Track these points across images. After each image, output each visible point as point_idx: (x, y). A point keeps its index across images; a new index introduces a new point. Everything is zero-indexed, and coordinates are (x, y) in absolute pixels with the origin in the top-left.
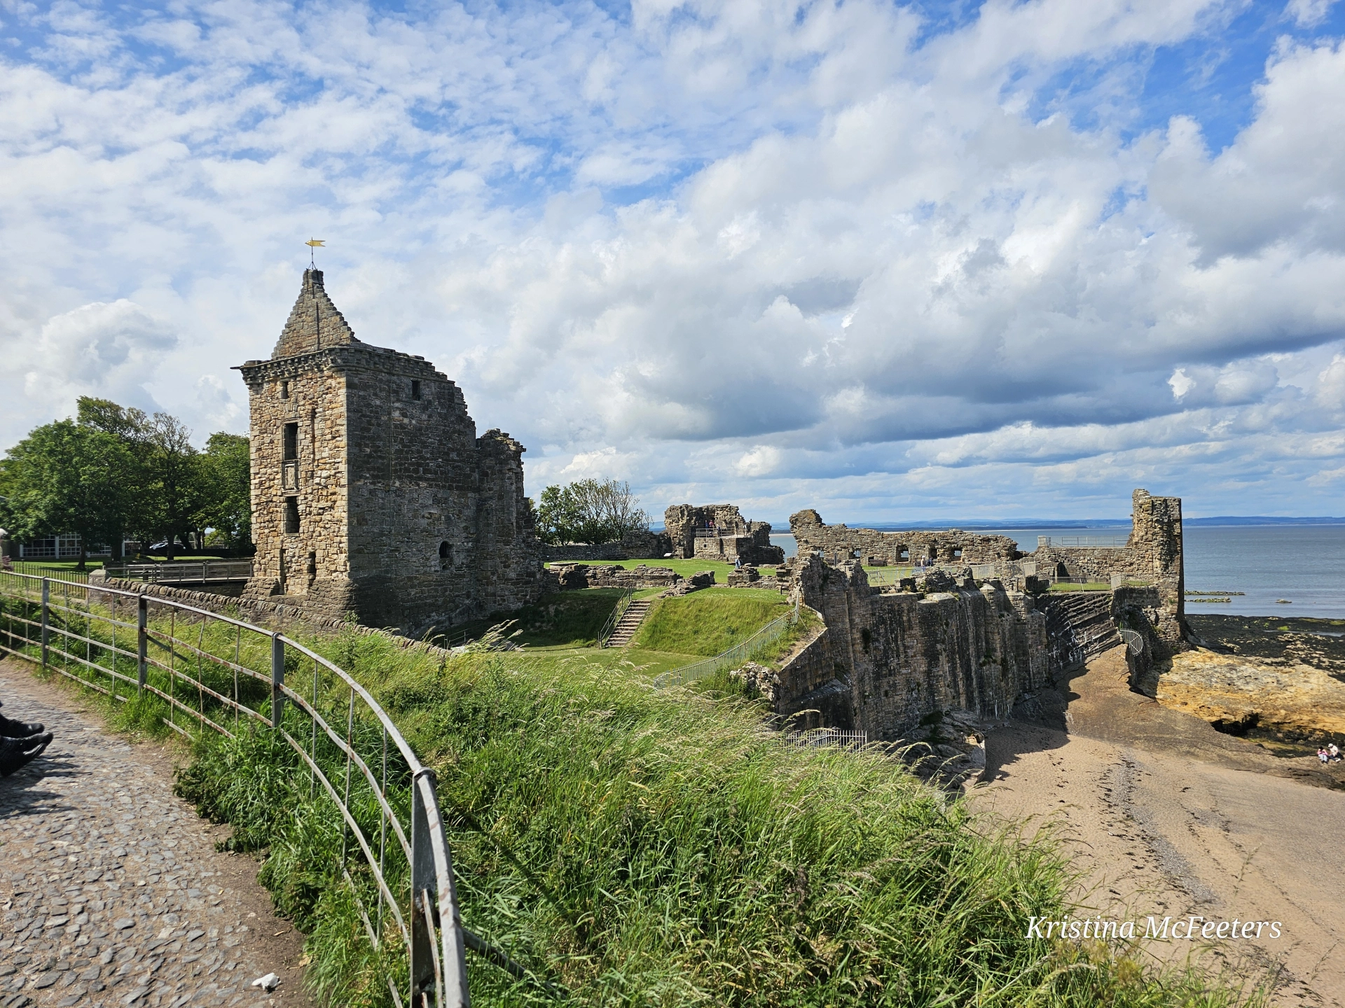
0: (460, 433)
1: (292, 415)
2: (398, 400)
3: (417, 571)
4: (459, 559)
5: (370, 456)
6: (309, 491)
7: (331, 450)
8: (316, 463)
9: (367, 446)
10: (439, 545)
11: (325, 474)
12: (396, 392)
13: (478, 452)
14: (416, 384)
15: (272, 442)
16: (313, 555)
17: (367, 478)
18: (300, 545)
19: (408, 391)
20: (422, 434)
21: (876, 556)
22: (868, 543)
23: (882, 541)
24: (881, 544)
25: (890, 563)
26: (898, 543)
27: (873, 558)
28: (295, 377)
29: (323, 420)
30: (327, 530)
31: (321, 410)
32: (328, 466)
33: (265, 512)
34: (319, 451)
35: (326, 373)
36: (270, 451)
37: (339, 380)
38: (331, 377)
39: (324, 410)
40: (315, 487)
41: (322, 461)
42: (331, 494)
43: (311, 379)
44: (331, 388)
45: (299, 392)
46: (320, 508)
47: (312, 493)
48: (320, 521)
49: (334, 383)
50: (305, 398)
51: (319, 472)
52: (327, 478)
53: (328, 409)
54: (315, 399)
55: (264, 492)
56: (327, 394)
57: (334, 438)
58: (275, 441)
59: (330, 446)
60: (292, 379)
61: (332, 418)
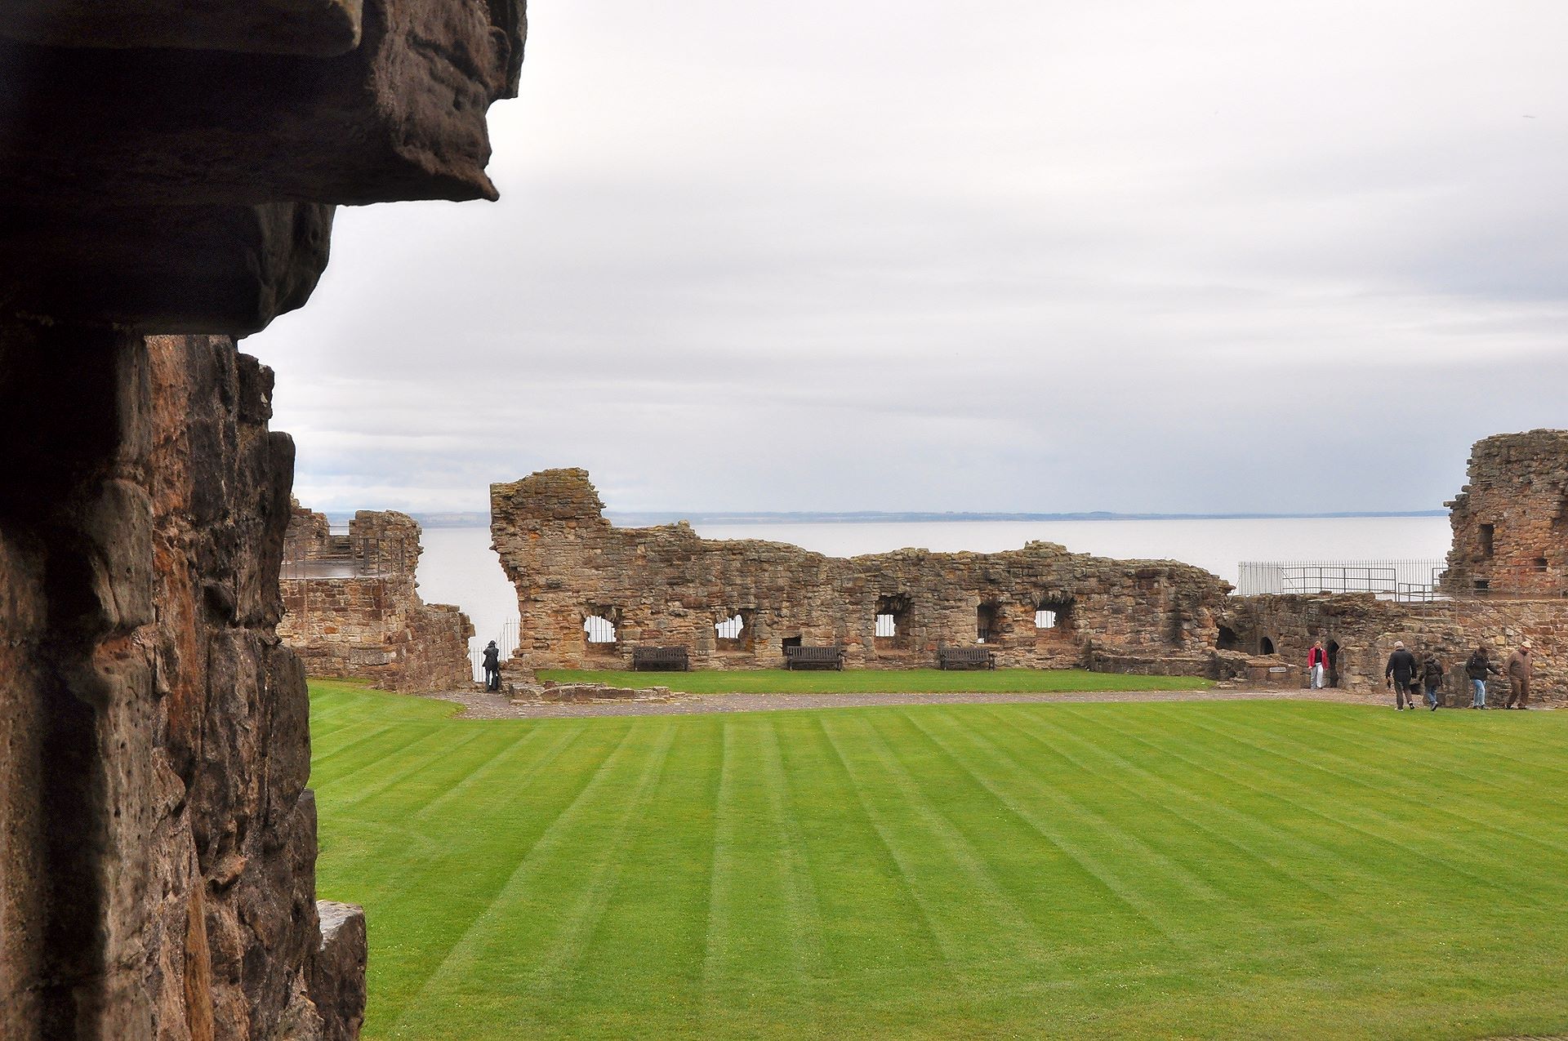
21: (809, 633)
22: (781, 589)
23: (828, 582)
24: (826, 593)
25: (855, 656)
26: (882, 589)
27: (797, 641)
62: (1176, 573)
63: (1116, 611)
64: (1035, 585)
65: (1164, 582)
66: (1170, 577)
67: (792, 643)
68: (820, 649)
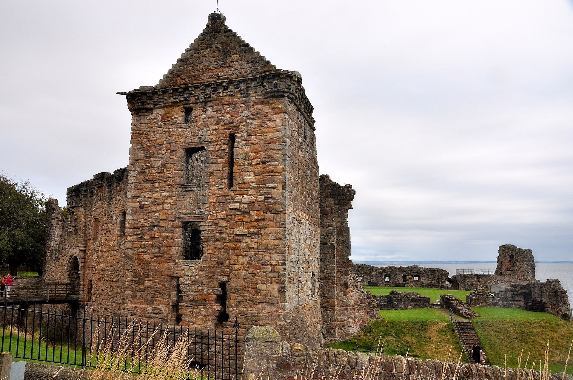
0: (315, 174)
1: (196, 139)
3: (306, 300)
4: (316, 288)
7: (258, 174)
8: (233, 188)
11: (246, 199)
15: (163, 165)
16: (224, 284)
17: (292, 206)
18: (203, 273)
21: (372, 280)
22: (367, 273)
23: (376, 271)
24: (375, 273)
25: (380, 284)
26: (385, 273)
27: (370, 281)
28: (205, 102)
29: (247, 144)
30: (248, 258)
31: (245, 134)
32: (252, 192)
33: (147, 237)
34: (240, 175)
35: (253, 99)
36: (159, 175)
37: (274, 106)
38: (262, 103)
39: (249, 135)
40: (229, 213)
41: (243, 186)
42: (257, 220)
43: (229, 105)
44: (260, 114)
45: (209, 118)
46: (238, 235)
47: (224, 219)
48: (237, 248)
49: (266, 109)
50: (218, 123)
51: (238, 198)
52: (251, 204)
53: (255, 133)
54: (234, 124)
55: (145, 217)
56: (254, 119)
57: (263, 162)
58: (169, 166)
59: (257, 170)
60: (200, 105)
61: (262, 143)
62: (439, 270)
63: (428, 277)
64: (413, 272)
65: (436, 272)
66: (438, 271)
67: (369, 282)
68: (374, 283)
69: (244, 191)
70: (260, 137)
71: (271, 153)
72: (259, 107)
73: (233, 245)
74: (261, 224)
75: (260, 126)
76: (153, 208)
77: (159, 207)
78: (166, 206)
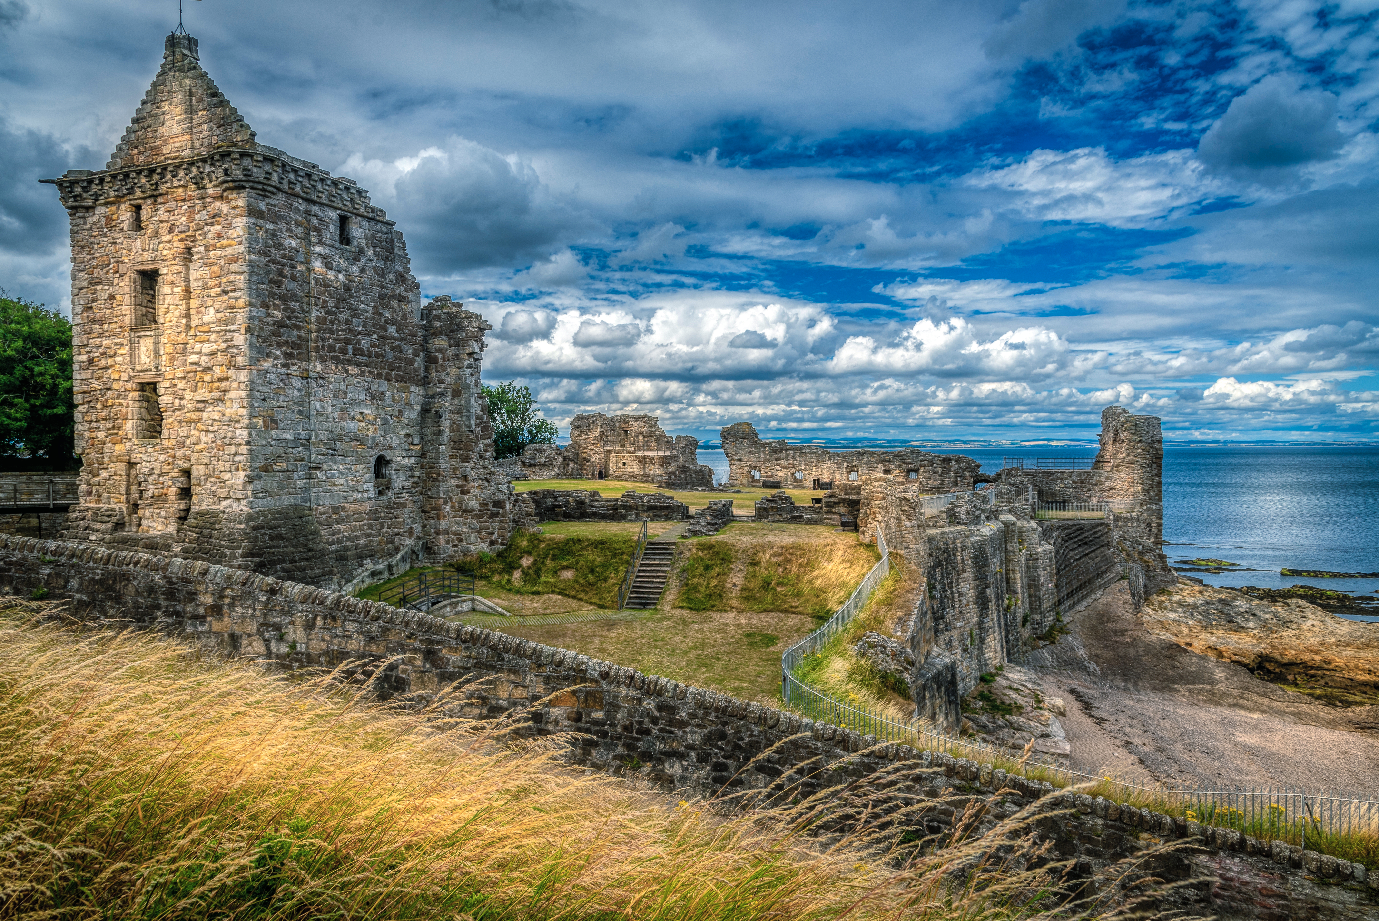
0: (401, 299)
1: (147, 256)
2: (320, 243)
3: (346, 498)
4: (399, 481)
5: (280, 324)
6: (179, 374)
7: (218, 311)
8: (192, 332)
9: (276, 307)
10: (373, 460)
11: (207, 348)
12: (317, 230)
13: (424, 327)
14: (343, 221)
15: (112, 297)
16: (187, 473)
17: (276, 358)
18: (162, 458)
19: (332, 230)
20: (351, 296)
21: (822, 478)
24: (828, 464)
27: (818, 480)
28: (155, 197)
29: (206, 264)
30: (212, 435)
31: (202, 249)
32: (213, 337)
33: (99, 406)
34: (198, 313)
35: (210, 191)
36: (108, 311)
37: (233, 203)
38: (221, 197)
39: (207, 250)
40: (189, 368)
41: (202, 329)
42: (220, 380)
43: (184, 200)
44: (219, 216)
45: (162, 222)
46: (199, 401)
47: (184, 378)
48: (200, 420)
49: (225, 208)
50: (171, 231)
51: (198, 346)
52: (212, 354)
53: (215, 247)
54: (190, 233)
55: (96, 375)
56: (212, 224)
57: (226, 293)
58: (118, 298)
59: (217, 305)
60: (149, 202)
61: (222, 262)
69: (205, 337)
70: (218, 252)
71: (232, 278)
72: (217, 204)
73: (194, 416)
74: (224, 385)
75: (219, 236)
76: (103, 363)
77: (110, 361)
78: (119, 359)
